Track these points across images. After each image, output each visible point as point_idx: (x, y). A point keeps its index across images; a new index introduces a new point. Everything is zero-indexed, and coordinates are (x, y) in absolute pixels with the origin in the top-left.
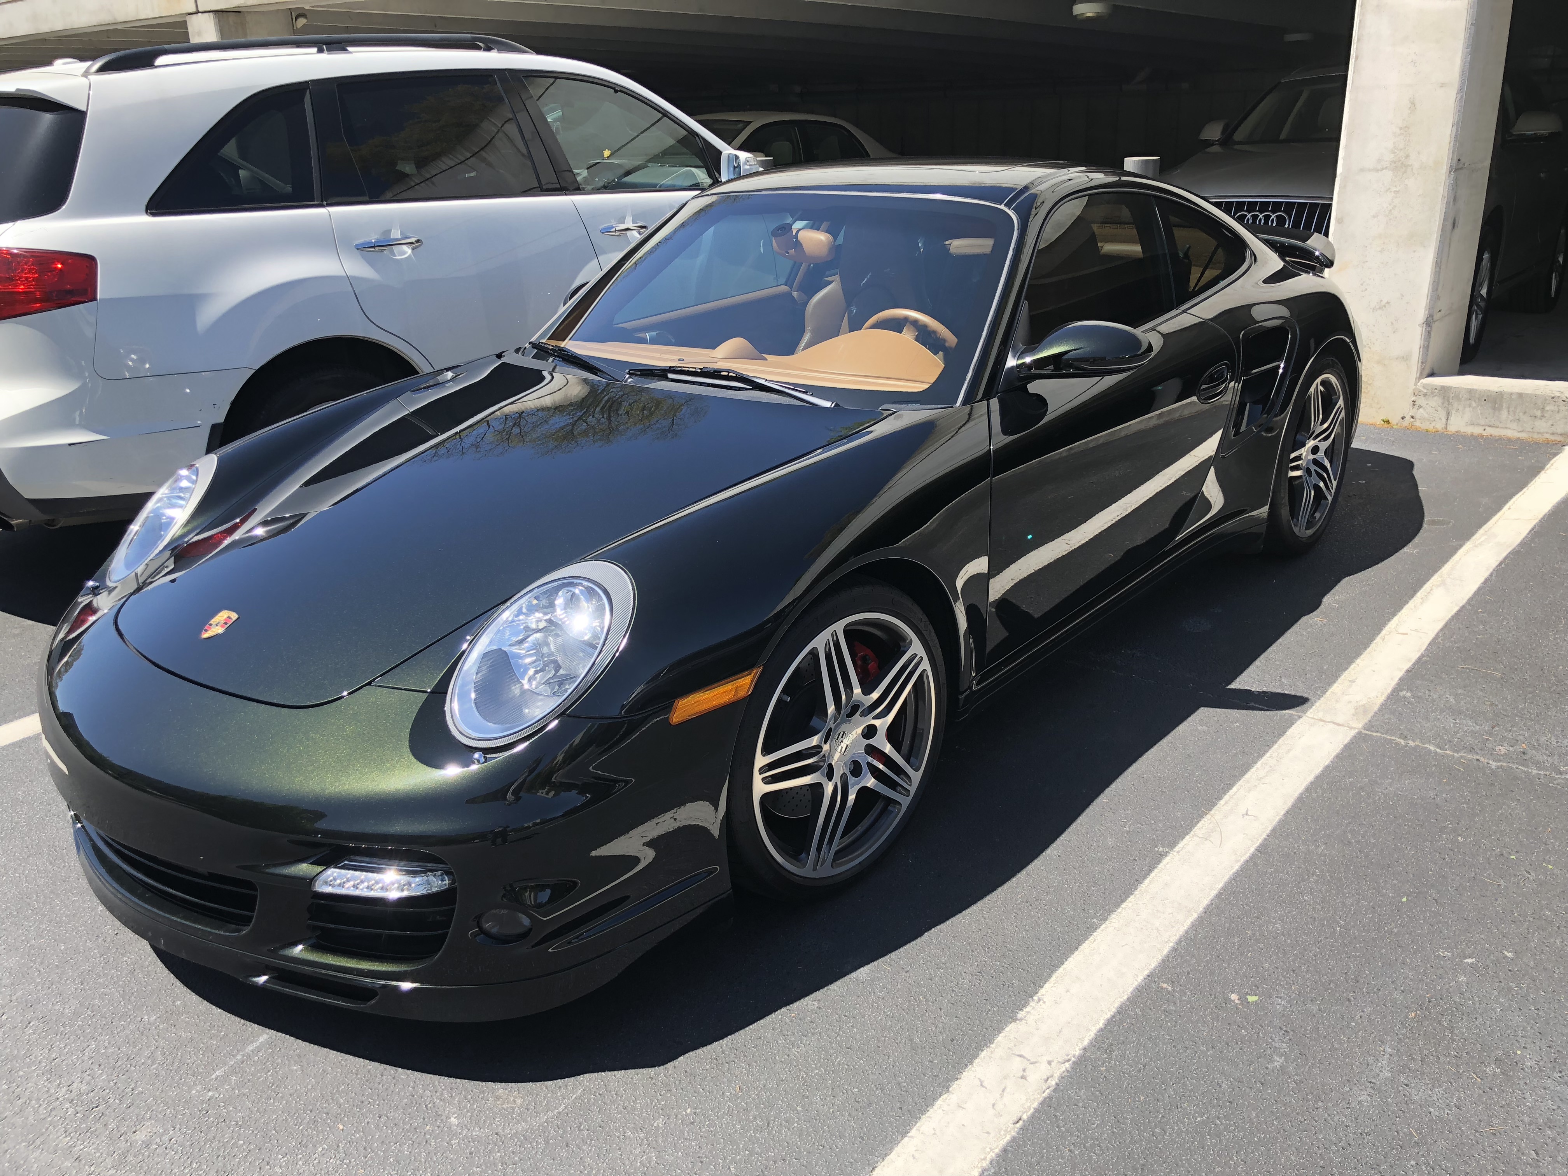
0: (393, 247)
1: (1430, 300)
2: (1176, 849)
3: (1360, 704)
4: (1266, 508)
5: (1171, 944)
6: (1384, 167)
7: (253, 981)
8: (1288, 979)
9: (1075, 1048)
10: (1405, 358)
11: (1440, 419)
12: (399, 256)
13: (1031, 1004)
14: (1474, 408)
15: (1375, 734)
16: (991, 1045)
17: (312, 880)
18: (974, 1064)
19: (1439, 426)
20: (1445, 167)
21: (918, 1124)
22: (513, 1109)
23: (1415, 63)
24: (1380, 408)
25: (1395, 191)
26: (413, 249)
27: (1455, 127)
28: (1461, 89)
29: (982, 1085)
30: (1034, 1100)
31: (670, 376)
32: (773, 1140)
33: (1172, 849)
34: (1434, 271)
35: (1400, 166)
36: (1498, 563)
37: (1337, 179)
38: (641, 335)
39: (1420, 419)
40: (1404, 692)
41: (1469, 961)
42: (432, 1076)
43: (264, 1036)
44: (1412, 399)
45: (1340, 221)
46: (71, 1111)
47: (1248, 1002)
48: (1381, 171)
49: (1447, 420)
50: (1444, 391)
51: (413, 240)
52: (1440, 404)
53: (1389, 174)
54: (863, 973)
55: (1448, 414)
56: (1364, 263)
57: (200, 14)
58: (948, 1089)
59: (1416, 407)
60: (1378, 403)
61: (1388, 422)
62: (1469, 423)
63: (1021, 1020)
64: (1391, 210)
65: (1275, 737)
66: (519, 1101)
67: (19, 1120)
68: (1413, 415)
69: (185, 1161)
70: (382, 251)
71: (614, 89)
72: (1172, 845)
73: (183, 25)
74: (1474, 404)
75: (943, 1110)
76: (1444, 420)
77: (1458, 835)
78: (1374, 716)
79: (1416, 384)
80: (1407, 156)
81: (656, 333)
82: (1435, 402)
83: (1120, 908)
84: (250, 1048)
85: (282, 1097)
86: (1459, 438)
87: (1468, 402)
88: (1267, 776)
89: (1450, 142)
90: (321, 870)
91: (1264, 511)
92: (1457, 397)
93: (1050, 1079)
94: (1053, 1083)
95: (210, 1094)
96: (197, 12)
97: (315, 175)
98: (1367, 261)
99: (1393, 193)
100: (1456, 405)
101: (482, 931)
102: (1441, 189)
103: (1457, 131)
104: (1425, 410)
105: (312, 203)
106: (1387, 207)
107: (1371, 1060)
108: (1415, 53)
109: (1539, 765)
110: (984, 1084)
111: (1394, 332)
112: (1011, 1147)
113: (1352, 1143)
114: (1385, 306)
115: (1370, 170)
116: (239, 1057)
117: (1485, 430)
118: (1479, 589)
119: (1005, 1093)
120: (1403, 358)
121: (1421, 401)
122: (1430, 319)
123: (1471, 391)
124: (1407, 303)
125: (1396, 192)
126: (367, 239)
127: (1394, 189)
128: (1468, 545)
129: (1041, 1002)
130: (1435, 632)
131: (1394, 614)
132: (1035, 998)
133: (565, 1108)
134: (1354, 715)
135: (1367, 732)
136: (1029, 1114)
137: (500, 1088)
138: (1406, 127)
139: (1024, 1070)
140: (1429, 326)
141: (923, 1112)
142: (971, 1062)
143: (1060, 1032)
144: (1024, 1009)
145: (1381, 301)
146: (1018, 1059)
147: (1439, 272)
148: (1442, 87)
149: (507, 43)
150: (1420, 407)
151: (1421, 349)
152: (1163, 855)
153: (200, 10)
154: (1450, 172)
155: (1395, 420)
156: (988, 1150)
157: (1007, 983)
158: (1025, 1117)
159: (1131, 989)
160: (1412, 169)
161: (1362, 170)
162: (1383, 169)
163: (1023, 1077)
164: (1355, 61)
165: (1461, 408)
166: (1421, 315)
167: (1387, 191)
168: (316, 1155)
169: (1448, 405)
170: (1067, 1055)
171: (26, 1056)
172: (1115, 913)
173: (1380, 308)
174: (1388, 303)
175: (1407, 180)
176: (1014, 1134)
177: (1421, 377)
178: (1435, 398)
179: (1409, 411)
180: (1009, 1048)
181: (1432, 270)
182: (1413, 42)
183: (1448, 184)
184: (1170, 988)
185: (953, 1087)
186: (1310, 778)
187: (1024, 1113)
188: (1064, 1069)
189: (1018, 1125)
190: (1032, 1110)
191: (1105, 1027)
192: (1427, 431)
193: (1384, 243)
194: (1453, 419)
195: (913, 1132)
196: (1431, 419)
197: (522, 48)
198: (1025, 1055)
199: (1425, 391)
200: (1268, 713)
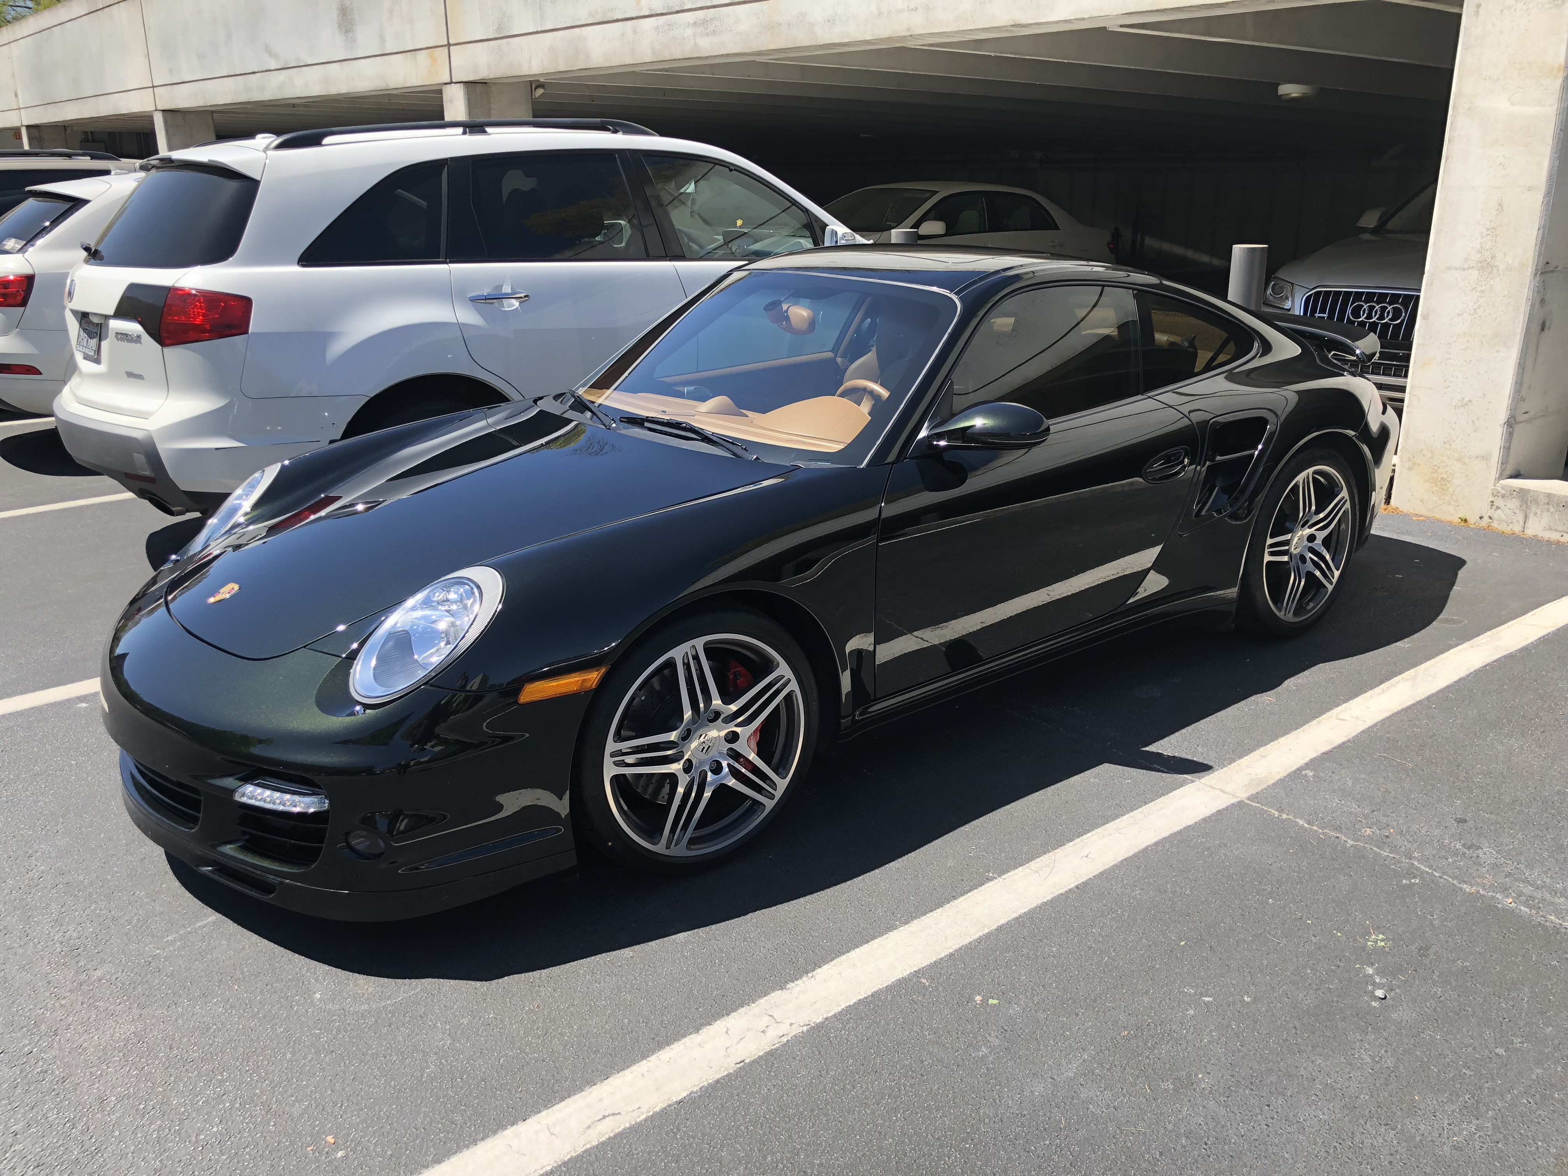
0: (503, 300)
1: (1513, 401)
2: (1003, 877)
3: (1258, 777)
4: (1236, 589)
5: (951, 951)
6: (1471, 266)
7: (201, 870)
8: (1034, 991)
9: (819, 1017)
10: (1485, 458)
11: (1518, 521)
12: (508, 308)
13: (803, 979)
14: (1552, 513)
15: (1254, 804)
16: (752, 1005)
17: (233, 791)
18: (730, 1016)
19: (1517, 529)
20: (1530, 269)
21: (660, 1053)
22: (364, 994)
23: (1503, 166)
24: (1459, 506)
25: (1480, 291)
26: (520, 303)
27: (1541, 231)
28: (1548, 193)
29: (727, 1032)
30: (762, 1050)
31: (646, 424)
32: (543, 1046)
33: (1000, 876)
34: (1516, 372)
35: (1487, 266)
36: (1484, 664)
37: (1425, 275)
38: (680, 389)
39: (1498, 520)
40: (1307, 772)
41: (1207, 999)
42: (317, 962)
43: (213, 917)
44: (1490, 500)
45: (1425, 317)
46: (59, 950)
47: (988, 1004)
48: (1467, 270)
49: (1525, 523)
50: (1523, 494)
51: (522, 295)
52: (1518, 506)
53: (1475, 273)
54: (682, 936)
55: (1526, 518)
56: (1447, 360)
57: (453, 84)
58: (699, 1030)
59: (1494, 507)
60: (1456, 501)
61: (1466, 521)
62: (1546, 528)
63: (789, 988)
64: (1475, 309)
65: (1156, 795)
66: (370, 990)
67: (21, 951)
68: (1491, 515)
69: (120, 994)
70: (492, 303)
71: (729, 168)
72: (1002, 872)
73: (440, 92)
74: (1552, 509)
75: (685, 1046)
76: (1522, 523)
77: (1271, 898)
78: (1266, 789)
79: (1495, 485)
80: (1493, 257)
81: (694, 387)
82: (1513, 504)
83: (925, 917)
84: (199, 924)
85: (206, 961)
86: (1536, 541)
87: (1546, 507)
88: (1126, 827)
89: (1536, 245)
90: (240, 784)
91: (1232, 592)
92: (1536, 501)
93: (784, 1037)
94: (785, 1039)
95: (158, 951)
96: (451, 83)
97: (443, 236)
98: (1451, 359)
99: (1478, 292)
100: (1534, 508)
101: (349, 846)
102: (1526, 290)
103: (1543, 234)
104: (1503, 512)
105: (437, 260)
106: (1472, 306)
107: (1064, 1062)
108: (1504, 156)
109: (1394, 849)
110: (729, 1032)
111: (1475, 431)
112: (724, 1079)
113: (1004, 1120)
114: (1467, 404)
115: (1456, 269)
116: (189, 929)
117: (1562, 536)
118: (1448, 687)
119: (742, 1042)
120: (1483, 457)
121: (1499, 502)
122: (1512, 420)
123: (1549, 496)
124: (1489, 402)
125: (1482, 292)
126: (480, 293)
127: (1479, 288)
128: (1466, 645)
129: (813, 978)
130: (1374, 722)
131: (1346, 701)
132: (810, 975)
133: (402, 1000)
134: (1245, 786)
135: (1249, 802)
136: (752, 1059)
137: (361, 979)
138: (1493, 228)
139: (767, 1027)
140: (1511, 427)
141: (668, 1044)
142: (728, 1015)
143: (815, 1003)
144: (795, 982)
145: (1463, 399)
146: (768, 1018)
147: (1523, 373)
148: (1529, 190)
149: (635, 126)
150: (1498, 508)
151: (1502, 449)
152: (989, 879)
153: (453, 81)
154: (1535, 275)
155: (1473, 519)
156: (704, 1079)
157: (794, 960)
158: (747, 1061)
159: (894, 980)
160: (1498, 270)
161: (1449, 268)
162: (1469, 268)
163: (763, 1032)
164: (1446, 162)
165: (1539, 512)
166: (1502, 414)
167: (1473, 290)
168: (211, 1004)
169: (1527, 508)
170: (809, 1021)
171: (44, 908)
172: (919, 920)
173: (1462, 406)
174: (1470, 401)
175: (1492, 280)
176: (731, 1071)
177: (1501, 477)
178: (1514, 500)
179: (1487, 512)
180: (765, 1009)
181: (1514, 371)
182: (1503, 145)
183: (1533, 286)
184: (927, 984)
185: (704, 1030)
186: (1166, 834)
187: (748, 1058)
188: (801, 1031)
189: (738, 1066)
190: (757, 1056)
191: (854, 1005)
192: (1503, 533)
193: (1468, 341)
194: (1530, 523)
195: (653, 1058)
196: (1509, 521)
197: (646, 130)
198: (774, 1015)
199: (1504, 492)
200: (1164, 775)
